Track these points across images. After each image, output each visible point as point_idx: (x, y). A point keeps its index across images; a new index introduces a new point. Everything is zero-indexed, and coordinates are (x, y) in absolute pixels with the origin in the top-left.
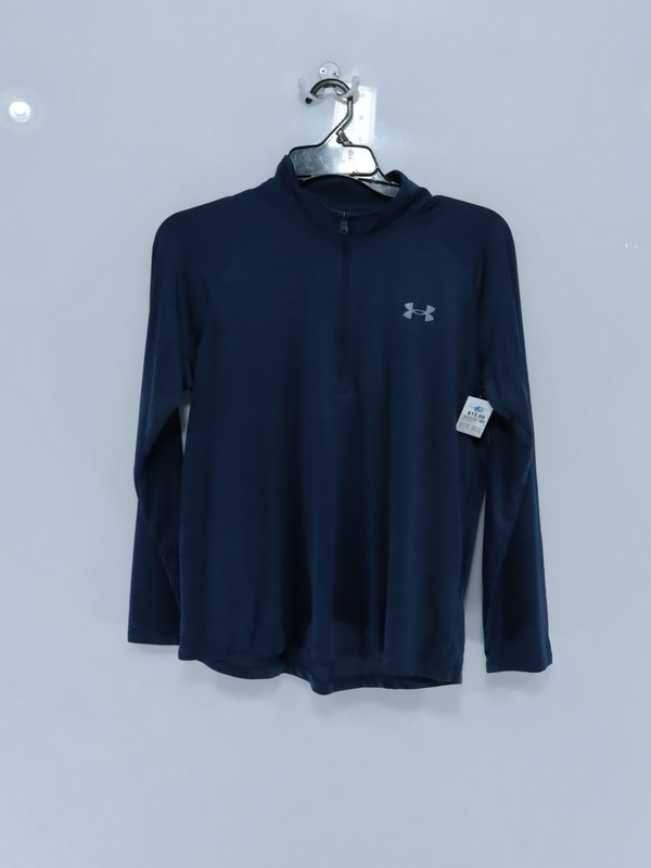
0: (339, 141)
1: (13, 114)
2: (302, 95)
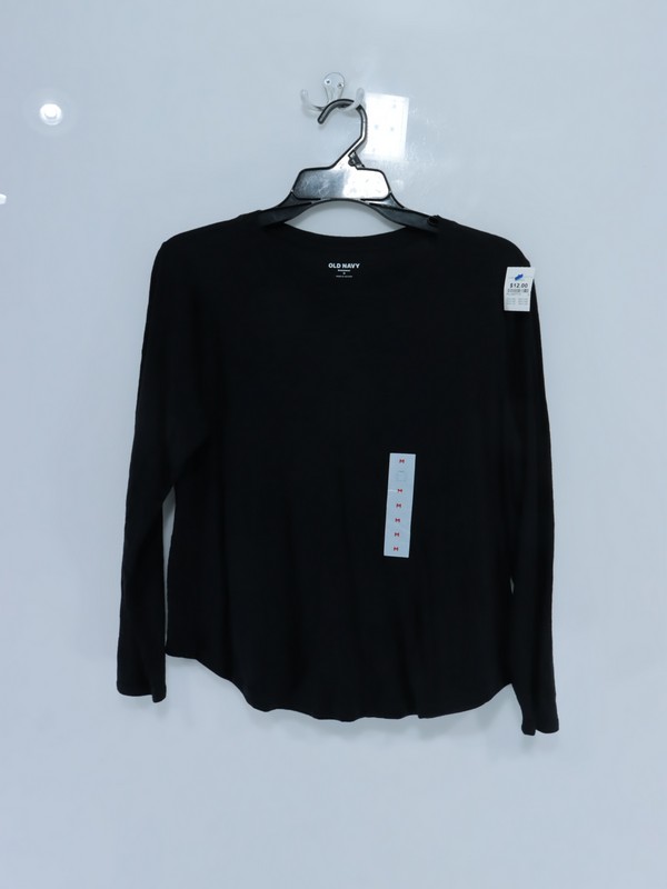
0: (351, 163)
1: (43, 117)
2: (306, 108)
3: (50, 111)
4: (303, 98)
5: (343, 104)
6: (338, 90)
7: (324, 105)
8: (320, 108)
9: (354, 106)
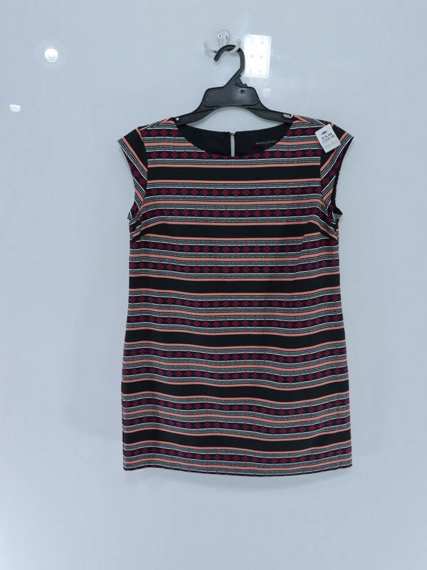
2: (207, 52)
3: (51, 53)
4: (205, 46)
5: (229, 48)
6: (226, 40)
7: (218, 49)
8: (215, 52)
9: (236, 49)
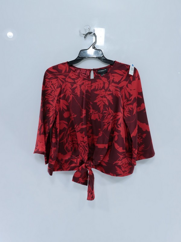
0: (93, 48)
1: (8, 36)
6: (88, 30)
7: (85, 34)
9: (93, 33)
